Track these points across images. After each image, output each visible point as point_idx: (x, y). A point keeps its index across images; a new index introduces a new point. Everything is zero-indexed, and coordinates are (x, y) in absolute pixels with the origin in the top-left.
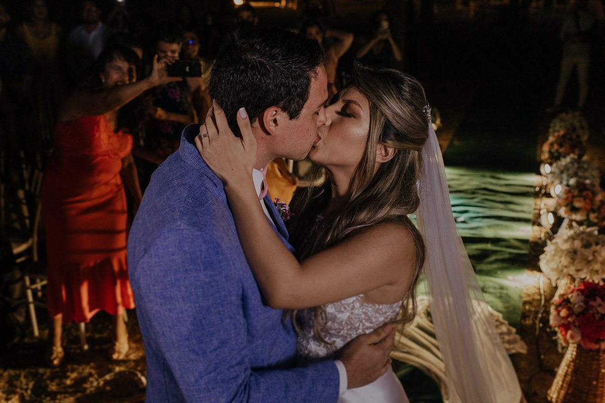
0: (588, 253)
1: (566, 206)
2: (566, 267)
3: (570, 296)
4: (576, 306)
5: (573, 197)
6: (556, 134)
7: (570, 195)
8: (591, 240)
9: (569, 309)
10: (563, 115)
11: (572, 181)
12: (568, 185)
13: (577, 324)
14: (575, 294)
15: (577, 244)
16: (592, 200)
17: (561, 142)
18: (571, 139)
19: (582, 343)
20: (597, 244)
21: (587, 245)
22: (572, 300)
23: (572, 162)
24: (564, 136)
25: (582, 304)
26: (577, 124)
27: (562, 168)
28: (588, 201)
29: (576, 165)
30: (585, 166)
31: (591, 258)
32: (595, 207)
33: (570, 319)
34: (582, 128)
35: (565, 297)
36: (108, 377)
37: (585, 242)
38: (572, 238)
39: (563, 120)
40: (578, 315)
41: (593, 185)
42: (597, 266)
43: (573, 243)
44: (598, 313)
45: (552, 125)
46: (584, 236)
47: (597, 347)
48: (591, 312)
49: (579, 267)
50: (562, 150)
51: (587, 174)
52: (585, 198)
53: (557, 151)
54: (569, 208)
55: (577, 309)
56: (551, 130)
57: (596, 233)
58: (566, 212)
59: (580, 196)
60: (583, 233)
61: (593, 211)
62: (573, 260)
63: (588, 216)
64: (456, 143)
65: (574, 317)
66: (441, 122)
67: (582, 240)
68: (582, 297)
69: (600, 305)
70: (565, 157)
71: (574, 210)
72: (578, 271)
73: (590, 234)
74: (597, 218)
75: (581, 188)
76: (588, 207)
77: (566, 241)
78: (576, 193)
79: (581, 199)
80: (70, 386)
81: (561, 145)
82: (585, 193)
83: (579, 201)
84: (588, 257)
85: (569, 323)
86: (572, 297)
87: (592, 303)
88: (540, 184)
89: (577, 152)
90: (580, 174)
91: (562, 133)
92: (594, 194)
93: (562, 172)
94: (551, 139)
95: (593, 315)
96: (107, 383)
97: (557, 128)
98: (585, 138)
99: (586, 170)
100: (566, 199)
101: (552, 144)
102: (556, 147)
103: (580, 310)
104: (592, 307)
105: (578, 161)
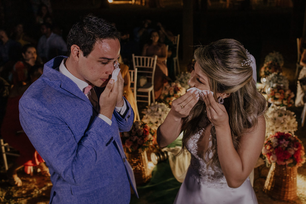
0: (281, 119)
1: (272, 97)
2: (271, 126)
3: (271, 139)
4: (274, 144)
5: (275, 93)
6: (267, 63)
7: (273, 92)
8: (283, 113)
9: (271, 145)
10: (271, 54)
11: (274, 85)
12: (272, 87)
13: (275, 153)
14: (273, 138)
15: (276, 115)
16: (284, 94)
17: (270, 66)
18: (275, 65)
19: (277, 162)
20: (285, 115)
21: (281, 115)
22: (272, 141)
23: (275, 76)
24: (271, 64)
25: (276, 143)
26: (278, 58)
27: (270, 79)
28: (282, 95)
29: (277, 78)
30: (281, 78)
31: (282, 121)
32: (286, 98)
33: (271, 150)
34: (280, 60)
35: (269, 140)
36: (44, 189)
37: (279, 114)
38: (274, 112)
39: (271, 56)
40: (275, 148)
41: (284, 87)
42: (286, 126)
43: (274, 115)
44: (284, 147)
45: (266, 59)
46: (279, 111)
47: (284, 163)
48: (281, 146)
49: (277, 126)
50: (270, 71)
51: (282, 82)
52: (281, 93)
53: (268, 71)
54: (273, 99)
55: (274, 145)
56: (265, 61)
57: (285, 109)
58: (272, 100)
59: (278, 92)
60: (278, 110)
61: (285, 99)
62: (274, 122)
63: (282, 102)
65: (273, 149)
67: (278, 113)
68: (276, 140)
69: (285, 143)
70: (271, 74)
71: (275, 99)
72: (277, 128)
73: (282, 110)
74: (287, 103)
75: (278, 88)
76: (282, 97)
77: (271, 114)
78: (276, 91)
79: (279, 94)
80: (24, 194)
81: (270, 68)
82: (280, 91)
83: (278, 95)
84: (281, 121)
85: (271, 152)
86: (272, 139)
87: (281, 142)
88: (261, 88)
89: (278, 71)
90: (279, 82)
91: (270, 62)
92: (285, 91)
93: (270, 81)
94: (265, 65)
95: (282, 148)
96: (43, 192)
97: (268, 60)
98: (282, 65)
99: (281, 80)
100: (272, 94)
101: (265, 68)
102: (267, 69)
103: (276, 146)
104: (281, 144)
105: (278, 75)
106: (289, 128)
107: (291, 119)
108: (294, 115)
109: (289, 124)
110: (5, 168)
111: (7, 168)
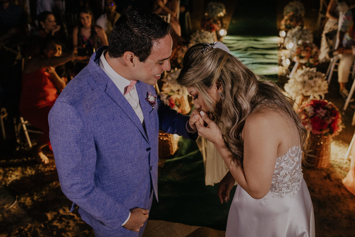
0: (311, 82)
1: (297, 56)
2: (300, 90)
3: (306, 108)
4: (310, 113)
5: (301, 51)
6: (288, 14)
7: (299, 50)
8: (313, 75)
9: (306, 115)
10: (291, 3)
11: (300, 42)
12: (298, 45)
13: (310, 122)
14: (309, 107)
15: (306, 78)
16: (311, 52)
17: (291, 19)
18: (296, 17)
19: (313, 131)
20: (316, 77)
21: (311, 78)
22: (307, 110)
23: (299, 31)
24: (293, 16)
25: (312, 112)
26: (299, 8)
27: (293, 34)
28: (309, 53)
29: (301, 32)
30: (305, 32)
31: (313, 85)
32: (312, 55)
33: (306, 120)
34: (301, 9)
35: (304, 109)
37: (310, 77)
38: (303, 75)
39: (291, 6)
40: (311, 118)
41: (310, 43)
42: (316, 89)
43: (303, 78)
44: (321, 116)
45: (285, 8)
47: (320, 133)
48: (317, 116)
49: (307, 90)
50: (292, 24)
51: (306, 37)
52: (307, 51)
53: (289, 24)
54: (299, 57)
55: (310, 115)
56: (285, 12)
57: (315, 71)
58: (297, 59)
59: (304, 50)
60: (308, 72)
61: (311, 57)
62: (304, 86)
63: (309, 60)
64: (234, 22)
65: (308, 119)
66: (226, 11)
67: (308, 76)
68: (312, 109)
69: (322, 112)
70: (294, 28)
71: (301, 58)
72: (306, 92)
73: (312, 72)
74: (314, 61)
75: (305, 45)
76: (309, 55)
77: (300, 77)
78: (302, 48)
79: (305, 52)
81: (291, 21)
82: (307, 48)
83: (304, 53)
84: (311, 84)
85: (306, 122)
86: (307, 109)
87: (318, 111)
88: (280, 42)
89: (300, 24)
90: (303, 37)
91: (291, 14)
92: (312, 48)
93: (293, 36)
94: (286, 18)
95: (319, 117)
97: (288, 10)
98: (303, 15)
99: (306, 35)
100: (297, 52)
101: (286, 21)
102: (288, 22)
103: (312, 115)
104: (318, 113)
105: (301, 29)
106: (319, 91)
107: (322, 81)
108: (324, 77)
109: (319, 87)
110: (28, 145)
111: (31, 145)
